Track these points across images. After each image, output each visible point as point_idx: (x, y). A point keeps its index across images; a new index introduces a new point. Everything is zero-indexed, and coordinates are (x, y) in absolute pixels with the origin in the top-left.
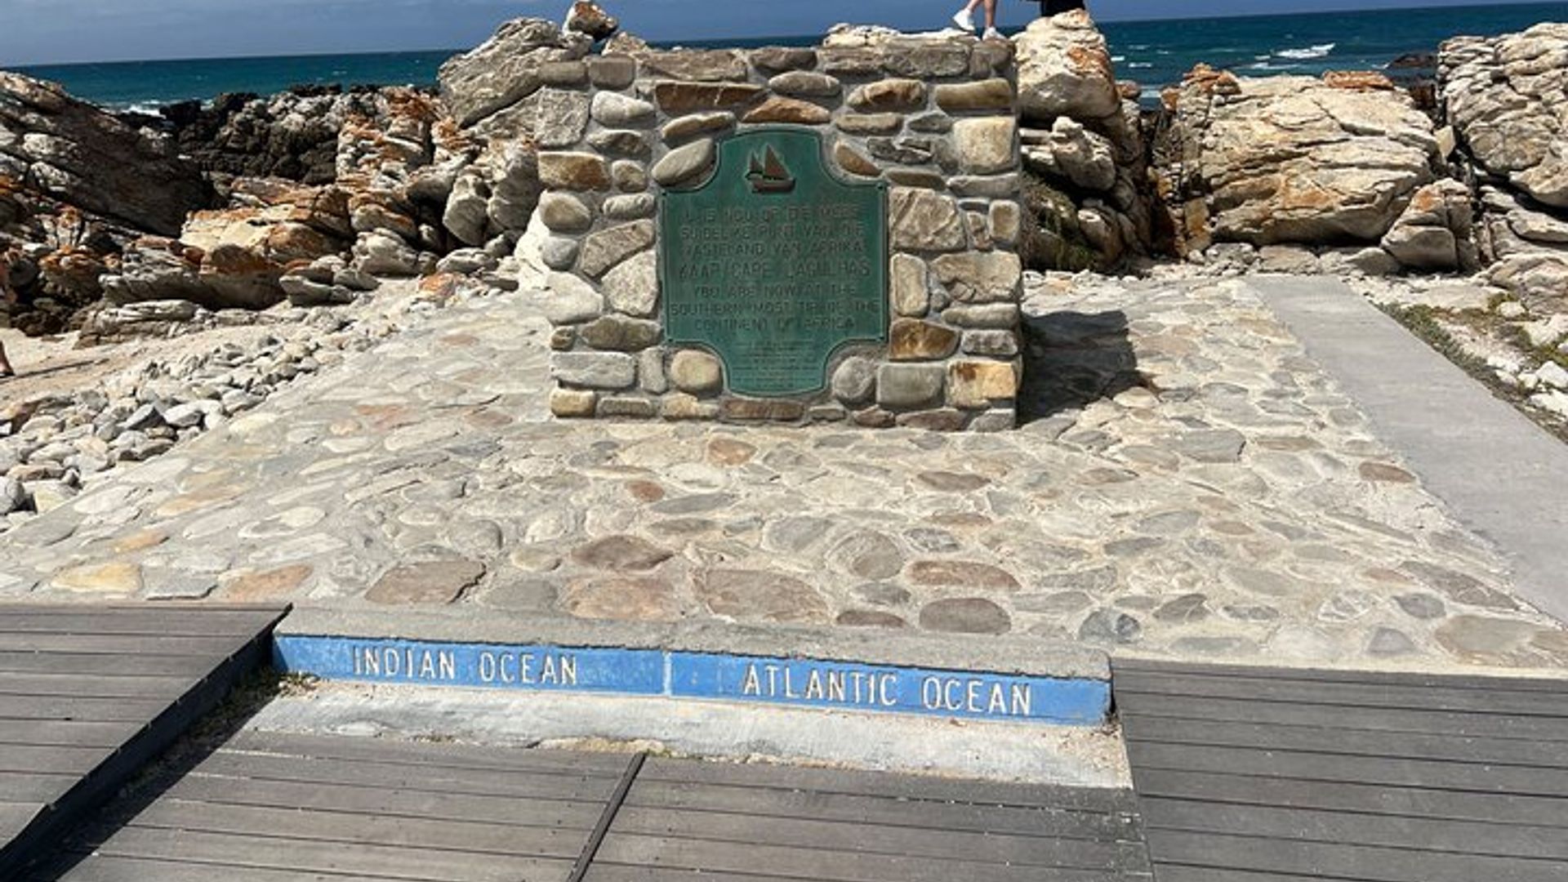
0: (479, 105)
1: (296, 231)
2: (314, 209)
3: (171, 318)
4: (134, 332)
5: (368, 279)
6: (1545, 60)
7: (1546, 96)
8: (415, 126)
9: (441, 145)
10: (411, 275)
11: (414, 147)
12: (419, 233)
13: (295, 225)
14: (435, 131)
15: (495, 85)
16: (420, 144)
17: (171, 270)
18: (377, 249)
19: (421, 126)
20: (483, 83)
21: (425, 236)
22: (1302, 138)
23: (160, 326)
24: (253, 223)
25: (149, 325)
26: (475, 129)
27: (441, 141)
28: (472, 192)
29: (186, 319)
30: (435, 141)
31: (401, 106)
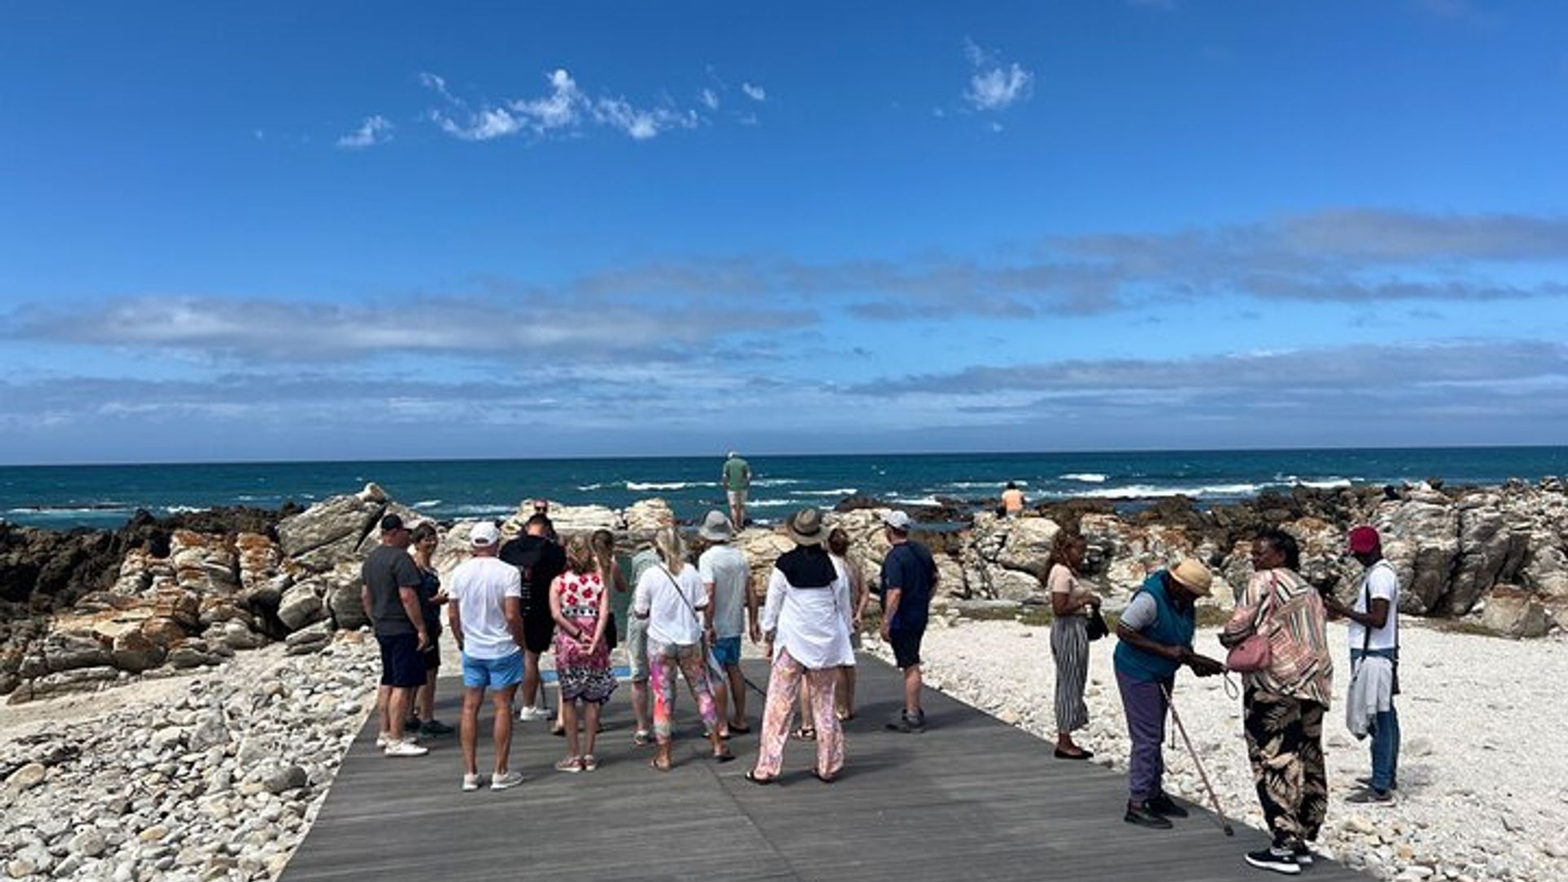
0: (308, 544)
1: (167, 624)
2: (175, 610)
3: (99, 678)
4: (68, 690)
5: (229, 651)
6: (857, 526)
7: (860, 540)
8: (227, 556)
9: (247, 569)
10: (252, 647)
11: (227, 570)
12: (254, 622)
13: (164, 621)
14: (242, 559)
15: (321, 532)
16: (230, 567)
17: (91, 650)
18: (234, 632)
19: (231, 556)
20: (312, 531)
21: (258, 623)
22: (765, 558)
23: (92, 684)
24: (116, 621)
25: (80, 685)
26: (301, 558)
27: (248, 565)
28: (313, 594)
29: (114, 678)
30: (242, 565)
31: (219, 544)
